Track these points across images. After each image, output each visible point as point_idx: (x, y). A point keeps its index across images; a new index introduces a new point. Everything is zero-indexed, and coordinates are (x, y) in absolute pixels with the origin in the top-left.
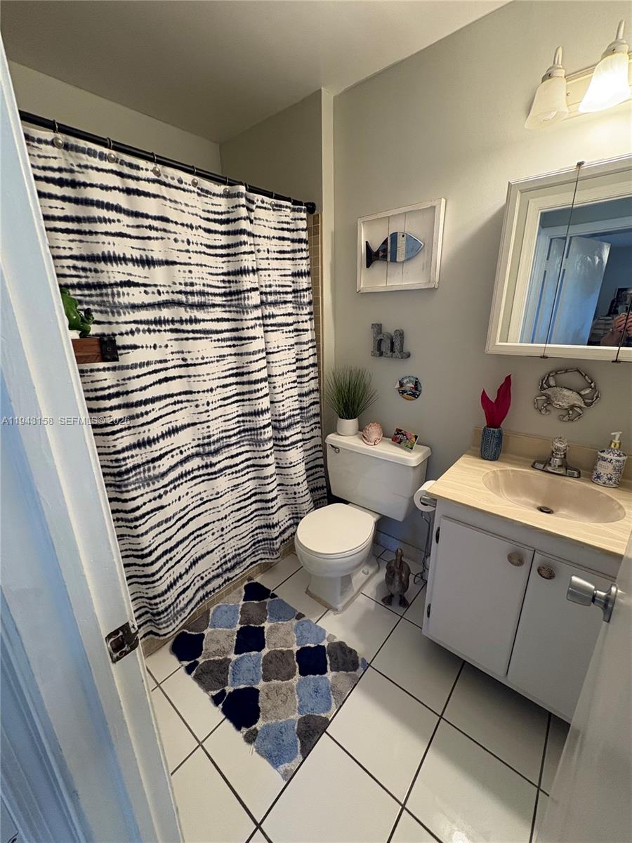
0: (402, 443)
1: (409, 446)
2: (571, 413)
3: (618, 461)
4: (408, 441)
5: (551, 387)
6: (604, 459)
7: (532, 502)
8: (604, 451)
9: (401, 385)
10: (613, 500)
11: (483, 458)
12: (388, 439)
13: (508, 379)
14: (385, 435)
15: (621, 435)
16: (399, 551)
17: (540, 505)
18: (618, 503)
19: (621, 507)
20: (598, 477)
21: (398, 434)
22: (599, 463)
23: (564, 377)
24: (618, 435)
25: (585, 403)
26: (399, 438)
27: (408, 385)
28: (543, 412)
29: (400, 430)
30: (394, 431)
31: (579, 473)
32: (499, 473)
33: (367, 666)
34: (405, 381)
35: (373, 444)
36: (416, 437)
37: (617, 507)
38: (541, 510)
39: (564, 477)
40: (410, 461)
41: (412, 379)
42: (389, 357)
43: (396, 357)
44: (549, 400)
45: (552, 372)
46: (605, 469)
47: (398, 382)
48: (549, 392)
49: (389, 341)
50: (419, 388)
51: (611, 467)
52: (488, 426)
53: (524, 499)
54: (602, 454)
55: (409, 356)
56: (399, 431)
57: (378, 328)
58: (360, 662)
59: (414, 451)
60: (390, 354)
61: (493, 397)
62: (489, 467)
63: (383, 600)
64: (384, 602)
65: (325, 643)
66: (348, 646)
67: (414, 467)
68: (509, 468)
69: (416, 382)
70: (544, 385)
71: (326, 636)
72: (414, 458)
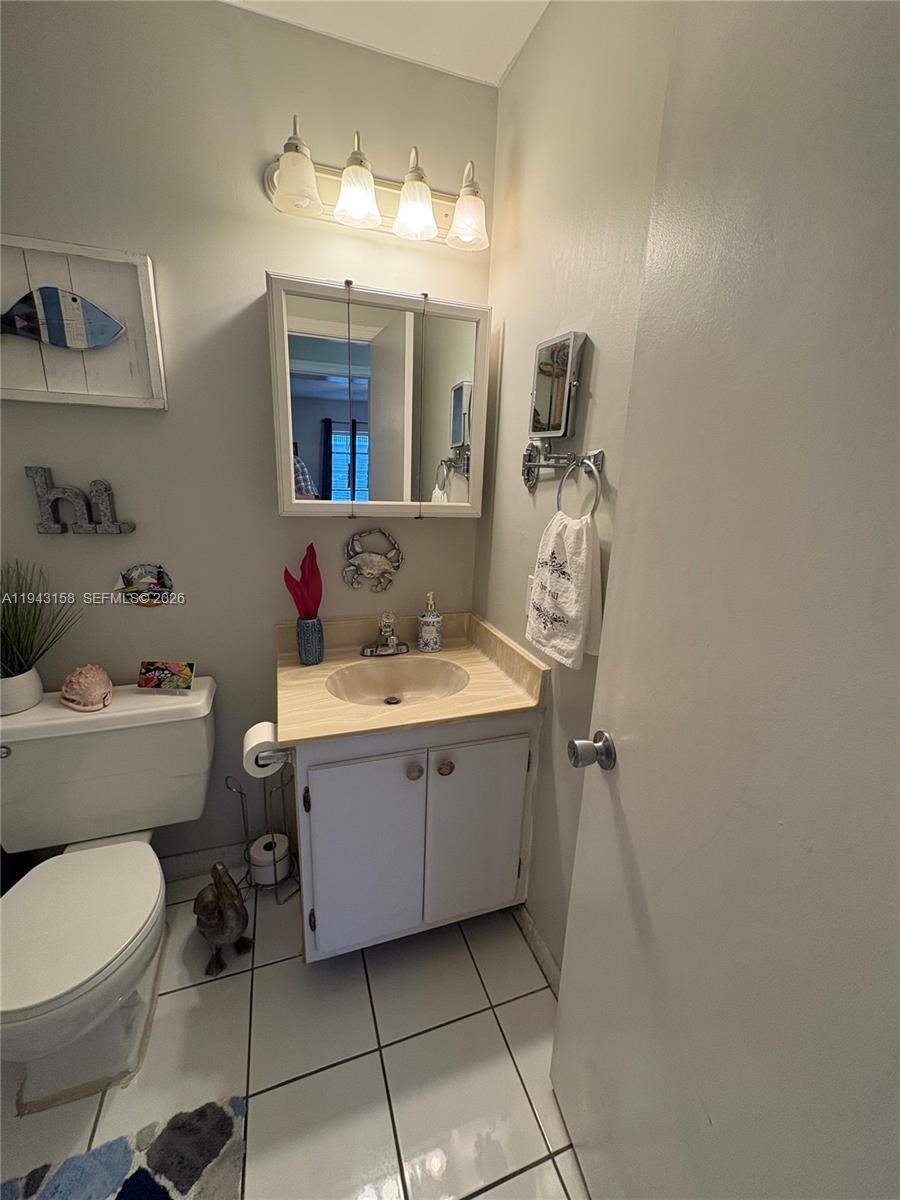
0: (165, 686)
1: (183, 685)
2: (383, 581)
3: (438, 622)
4: (175, 678)
5: (358, 554)
6: (427, 624)
7: (376, 698)
8: (424, 616)
9: (128, 582)
10: (447, 663)
11: (305, 663)
12: (129, 686)
13: (311, 550)
14: (117, 681)
15: (434, 595)
16: (220, 867)
17: (384, 698)
18: (454, 665)
19: (458, 668)
20: (426, 645)
21: (148, 671)
22: (423, 630)
23: (368, 540)
24: (430, 595)
25: (394, 567)
26: (152, 678)
27: (143, 580)
28: (355, 586)
29: (152, 664)
30: (137, 668)
31: (408, 648)
32: (336, 677)
33: (241, 1104)
34: (135, 574)
35: (101, 706)
36: (191, 666)
37: (454, 669)
38: (389, 702)
39: (397, 656)
40: (194, 709)
41: (149, 569)
42: (89, 533)
43: (106, 533)
44: (358, 570)
45: (354, 535)
46: (430, 634)
47: (121, 577)
48: (356, 561)
49: (83, 503)
50: (168, 583)
51: (433, 629)
52: (301, 618)
53: (368, 698)
54: (424, 619)
55: (133, 528)
56: (149, 667)
57: (43, 477)
58: (229, 1111)
59: (194, 690)
60: (88, 526)
61: (297, 575)
62: (322, 673)
63: (208, 972)
64: (212, 975)
65: (140, 1160)
66: (191, 1110)
67: (204, 717)
68: (343, 666)
69: (159, 573)
70: (350, 553)
71: (133, 1146)
72: (197, 702)
